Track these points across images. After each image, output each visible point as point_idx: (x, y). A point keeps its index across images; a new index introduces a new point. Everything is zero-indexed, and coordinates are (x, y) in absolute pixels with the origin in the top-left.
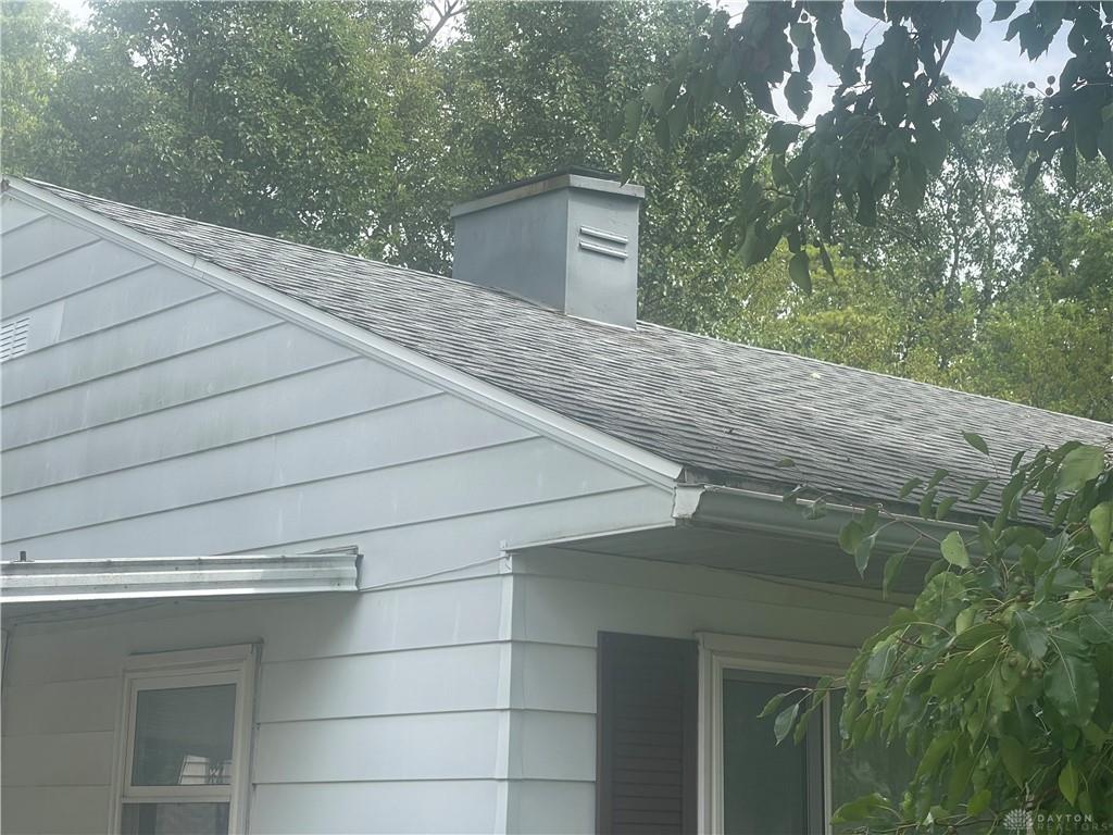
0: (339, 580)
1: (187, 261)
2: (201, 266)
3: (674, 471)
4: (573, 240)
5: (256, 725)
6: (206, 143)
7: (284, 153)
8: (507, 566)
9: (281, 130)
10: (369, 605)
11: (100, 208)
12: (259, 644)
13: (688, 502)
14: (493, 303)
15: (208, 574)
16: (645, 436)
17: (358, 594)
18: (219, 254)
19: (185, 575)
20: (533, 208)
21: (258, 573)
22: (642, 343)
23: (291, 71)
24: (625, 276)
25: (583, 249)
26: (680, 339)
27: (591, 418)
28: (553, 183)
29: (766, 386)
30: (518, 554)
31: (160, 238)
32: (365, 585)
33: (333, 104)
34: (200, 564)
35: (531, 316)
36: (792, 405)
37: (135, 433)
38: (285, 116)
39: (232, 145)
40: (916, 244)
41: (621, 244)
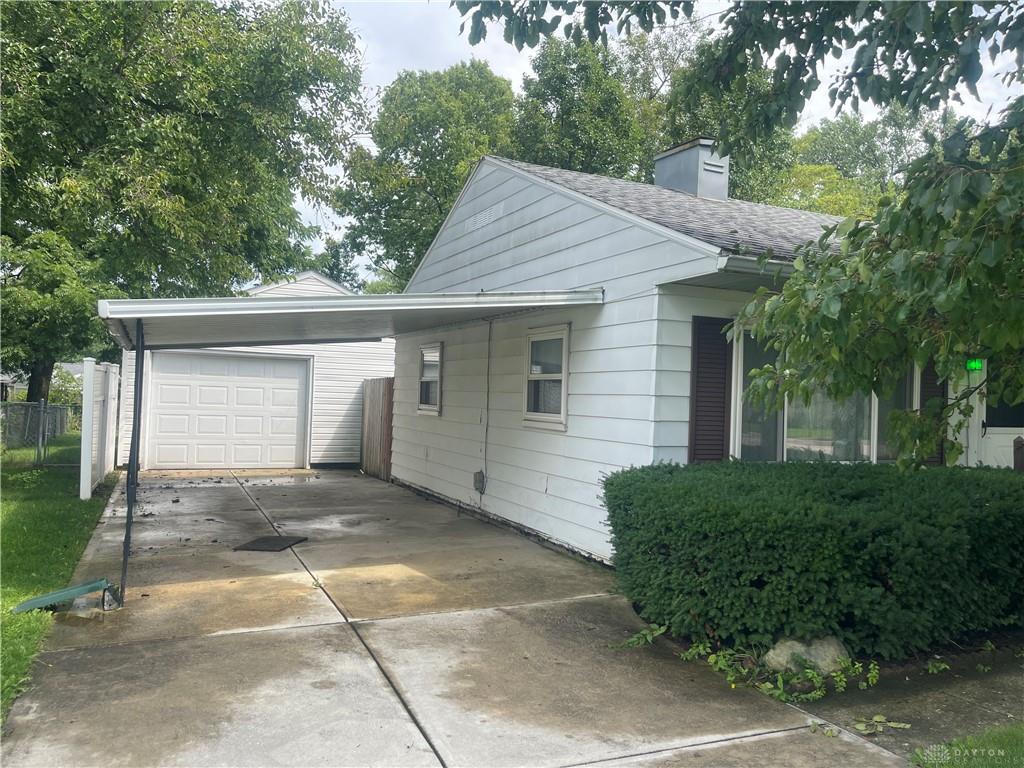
0: (596, 299)
1: (543, 181)
2: (549, 184)
3: (718, 250)
4: (701, 166)
5: (570, 353)
6: (567, 141)
7: (596, 141)
8: (656, 291)
9: (595, 133)
10: (607, 308)
11: (516, 165)
12: (570, 324)
13: (722, 262)
14: (667, 193)
15: (547, 297)
16: (710, 239)
17: (603, 304)
18: (557, 179)
19: (539, 297)
20: (685, 154)
21: (565, 297)
22: (728, 207)
23: (599, 109)
24: (723, 180)
25: (705, 170)
26: (745, 205)
27: (688, 232)
28: (694, 143)
29: (777, 221)
30: (660, 286)
31: (535, 174)
32: (606, 301)
33: (615, 121)
34: (544, 293)
35: (681, 197)
36: (785, 228)
37: (528, 249)
38: (596, 127)
39: (576, 141)
40: (874, 166)
41: (722, 167)
